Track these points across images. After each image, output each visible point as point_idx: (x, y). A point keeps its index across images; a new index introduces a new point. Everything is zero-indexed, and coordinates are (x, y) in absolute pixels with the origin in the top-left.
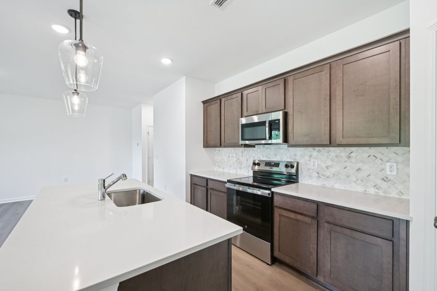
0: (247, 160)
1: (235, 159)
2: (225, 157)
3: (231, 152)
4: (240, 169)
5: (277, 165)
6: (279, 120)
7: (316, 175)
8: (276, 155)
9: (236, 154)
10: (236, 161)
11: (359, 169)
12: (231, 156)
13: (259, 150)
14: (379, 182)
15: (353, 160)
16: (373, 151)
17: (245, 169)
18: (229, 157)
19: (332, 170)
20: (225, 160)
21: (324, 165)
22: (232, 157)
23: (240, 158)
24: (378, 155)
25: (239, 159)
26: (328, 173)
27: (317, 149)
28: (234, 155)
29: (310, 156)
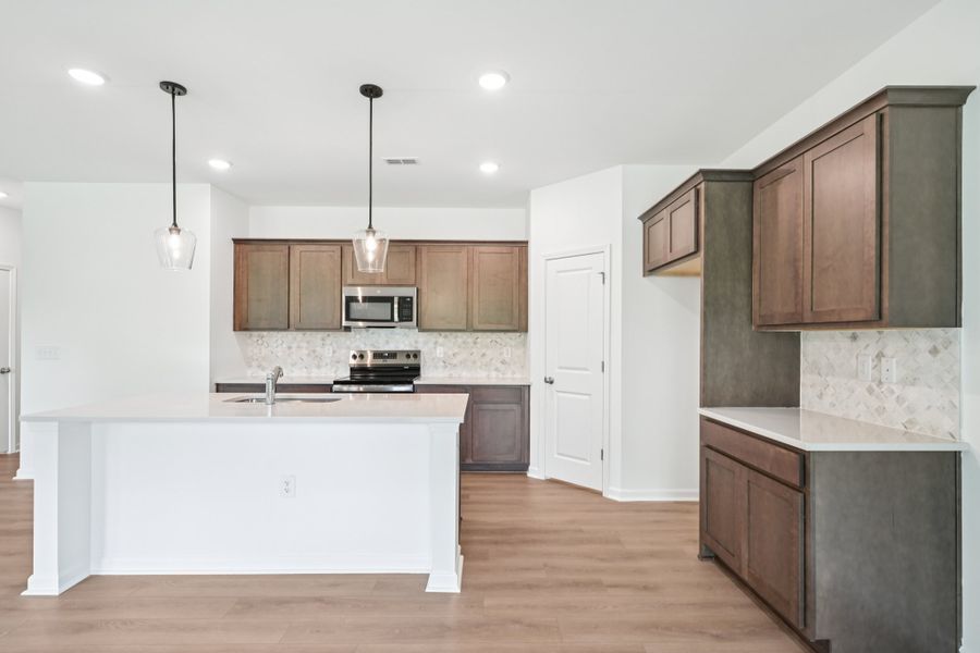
0: (334, 352)
1: (306, 352)
2: (279, 349)
3: (295, 339)
4: (319, 367)
5: (393, 355)
6: (411, 298)
7: (442, 364)
8: (387, 342)
9: (308, 342)
10: (309, 355)
11: (484, 355)
12: (294, 345)
13: (358, 336)
14: (499, 365)
15: (478, 346)
16: (494, 336)
17: (329, 366)
18: (290, 348)
19: (459, 358)
20: (279, 354)
21: (450, 353)
22: (299, 347)
23: (318, 349)
24: (498, 340)
25: (314, 351)
26: (455, 361)
27: (443, 334)
28: (305, 345)
29: (436, 343)
